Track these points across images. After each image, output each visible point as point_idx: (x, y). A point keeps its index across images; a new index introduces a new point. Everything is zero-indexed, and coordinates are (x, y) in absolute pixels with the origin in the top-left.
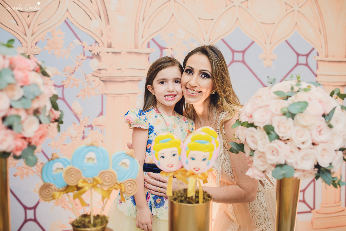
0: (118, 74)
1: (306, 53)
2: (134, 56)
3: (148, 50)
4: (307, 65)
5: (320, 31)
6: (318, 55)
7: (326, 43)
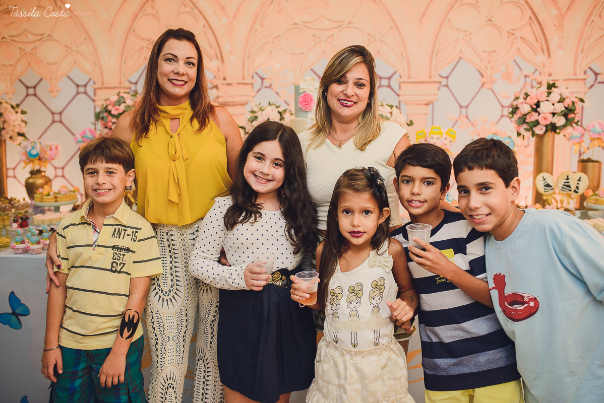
0: (229, 100)
1: (388, 75)
2: (242, 86)
3: (251, 81)
4: (389, 86)
5: (402, 56)
6: (400, 77)
7: (409, 66)
